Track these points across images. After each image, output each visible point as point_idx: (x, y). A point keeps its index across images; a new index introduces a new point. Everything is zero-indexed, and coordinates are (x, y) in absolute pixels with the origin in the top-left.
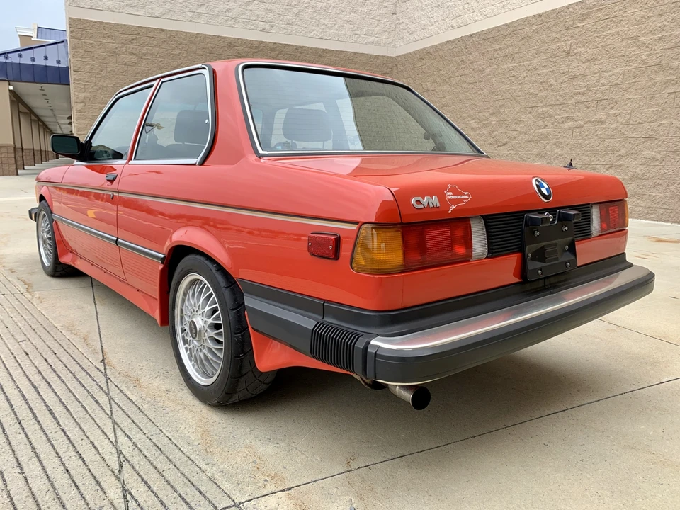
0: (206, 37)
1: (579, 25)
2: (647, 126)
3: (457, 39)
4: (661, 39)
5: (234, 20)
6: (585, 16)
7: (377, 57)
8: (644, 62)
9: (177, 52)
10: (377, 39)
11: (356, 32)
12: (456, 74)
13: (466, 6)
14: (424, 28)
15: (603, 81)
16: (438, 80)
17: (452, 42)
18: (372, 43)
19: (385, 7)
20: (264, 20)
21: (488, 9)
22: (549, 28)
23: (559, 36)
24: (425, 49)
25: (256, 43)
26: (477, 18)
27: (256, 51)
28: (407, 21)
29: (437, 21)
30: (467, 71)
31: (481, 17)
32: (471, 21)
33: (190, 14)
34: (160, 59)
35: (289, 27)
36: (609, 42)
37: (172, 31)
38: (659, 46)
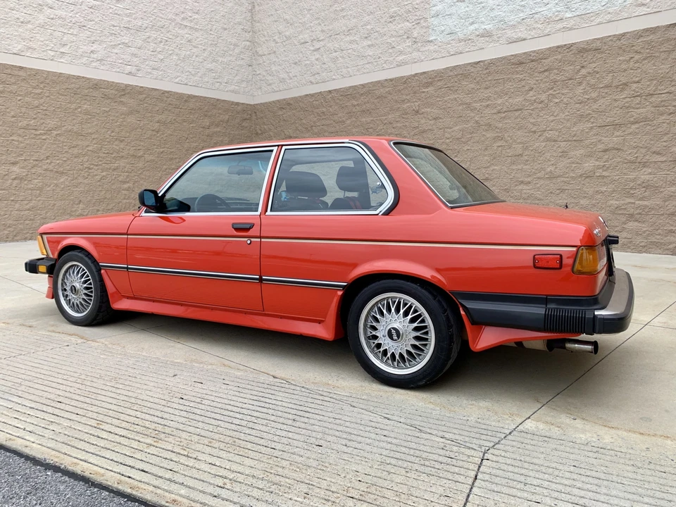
0: (69, 77)
1: (424, 90)
2: (484, 171)
3: (316, 94)
4: (488, 106)
5: (99, 62)
6: (428, 85)
7: (237, 104)
8: (477, 122)
9: (39, 91)
10: (237, 87)
11: (218, 80)
12: (318, 124)
13: (324, 66)
14: (282, 81)
15: (447, 135)
16: (300, 128)
17: (312, 95)
18: (233, 91)
19: (243, 59)
20: (130, 64)
21: (344, 70)
22: (399, 91)
23: (408, 97)
24: (284, 100)
25: (122, 86)
26: (334, 77)
27: (123, 93)
28: (264, 73)
29: (296, 76)
30: (328, 122)
31: (338, 76)
32: (328, 79)
33: (52, 53)
34: (19, 98)
35: (155, 72)
36: (449, 105)
37: (32, 69)
38: (487, 111)
